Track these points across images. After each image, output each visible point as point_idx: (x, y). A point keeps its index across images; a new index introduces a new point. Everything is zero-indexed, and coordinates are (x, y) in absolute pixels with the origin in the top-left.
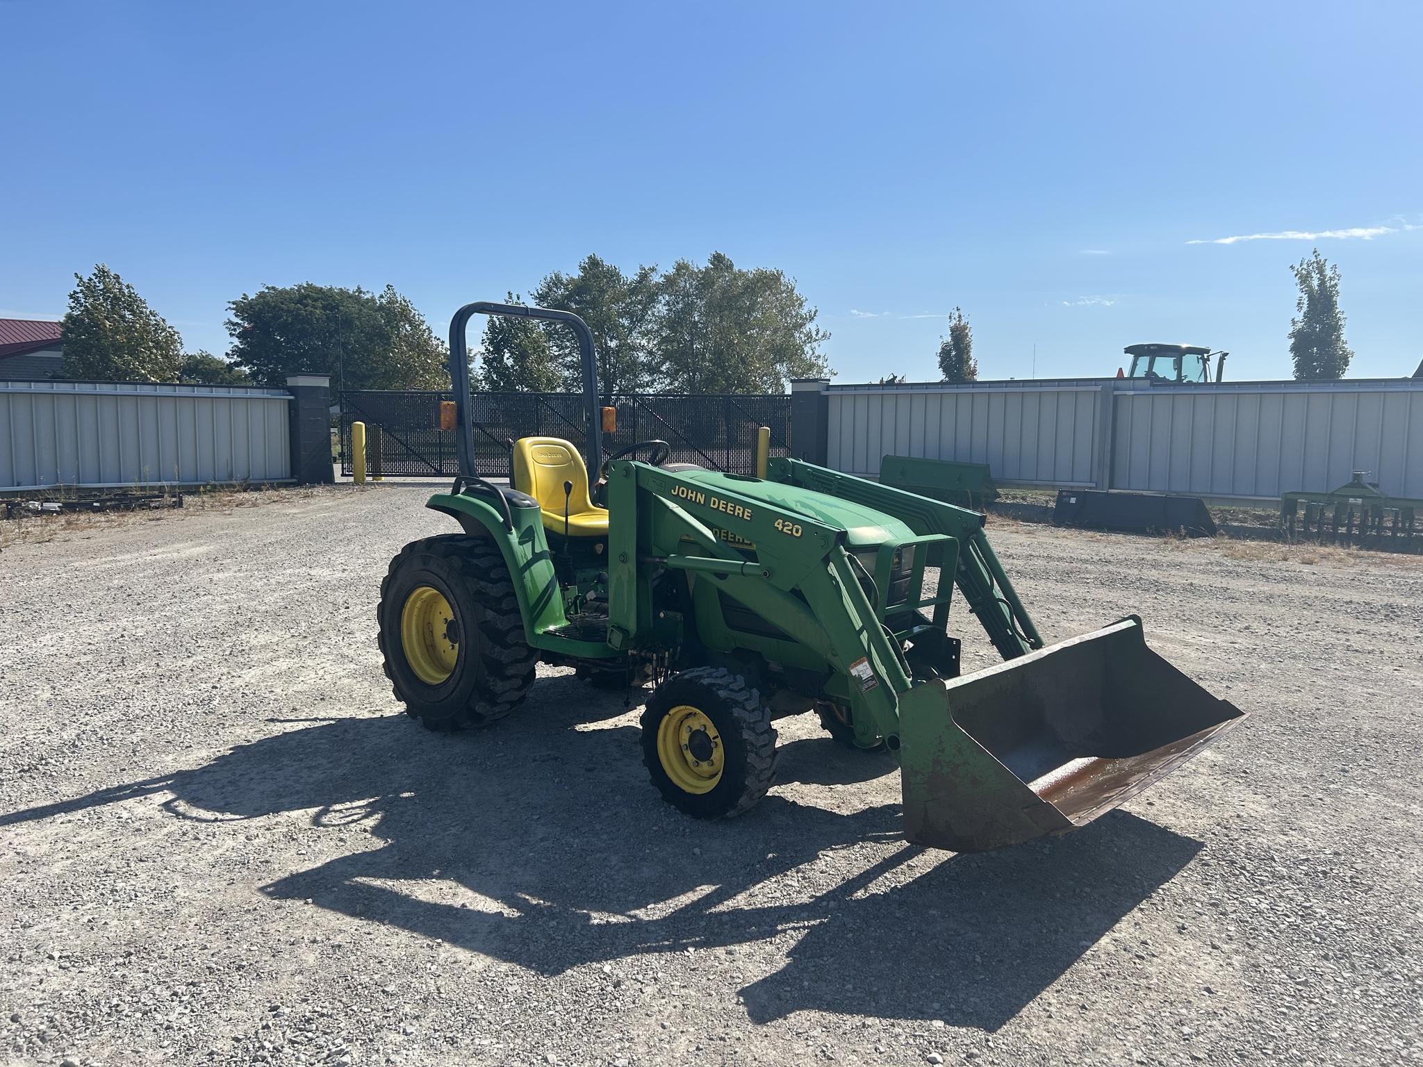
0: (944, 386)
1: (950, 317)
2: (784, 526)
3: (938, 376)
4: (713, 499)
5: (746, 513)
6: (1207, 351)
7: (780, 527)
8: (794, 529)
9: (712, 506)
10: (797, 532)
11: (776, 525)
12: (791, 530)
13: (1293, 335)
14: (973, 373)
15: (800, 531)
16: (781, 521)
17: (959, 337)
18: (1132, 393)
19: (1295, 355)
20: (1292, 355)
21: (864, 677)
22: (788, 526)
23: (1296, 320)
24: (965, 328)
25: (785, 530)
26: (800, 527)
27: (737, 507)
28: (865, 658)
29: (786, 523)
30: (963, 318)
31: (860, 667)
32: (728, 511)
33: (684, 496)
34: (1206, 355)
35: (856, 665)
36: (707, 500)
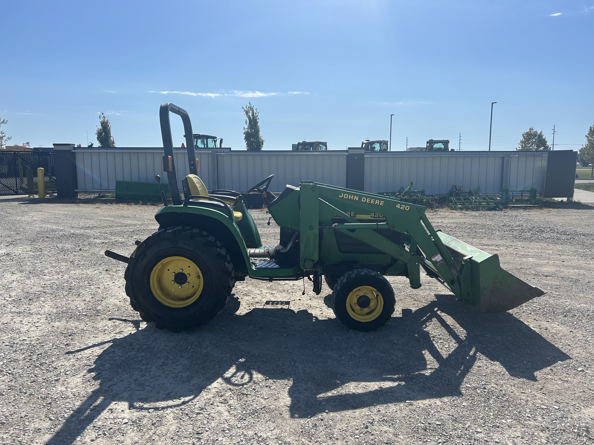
0: (99, 149)
1: (100, 117)
2: (400, 207)
3: (97, 144)
4: (363, 198)
5: (381, 203)
6: (216, 138)
7: (399, 207)
8: (406, 208)
9: (362, 201)
10: (407, 208)
11: (397, 206)
12: (404, 208)
13: (244, 133)
14: (113, 143)
15: (409, 208)
16: (399, 205)
17: (105, 126)
18: (224, 154)
19: (246, 141)
20: (245, 140)
21: (438, 260)
22: (403, 206)
23: (245, 128)
24: (107, 122)
25: (401, 208)
26: (409, 207)
27: (376, 201)
28: (439, 253)
29: (402, 205)
30: (105, 118)
31: (436, 257)
32: (372, 203)
33: (347, 198)
34: (215, 139)
35: (434, 257)
36: (360, 199)
